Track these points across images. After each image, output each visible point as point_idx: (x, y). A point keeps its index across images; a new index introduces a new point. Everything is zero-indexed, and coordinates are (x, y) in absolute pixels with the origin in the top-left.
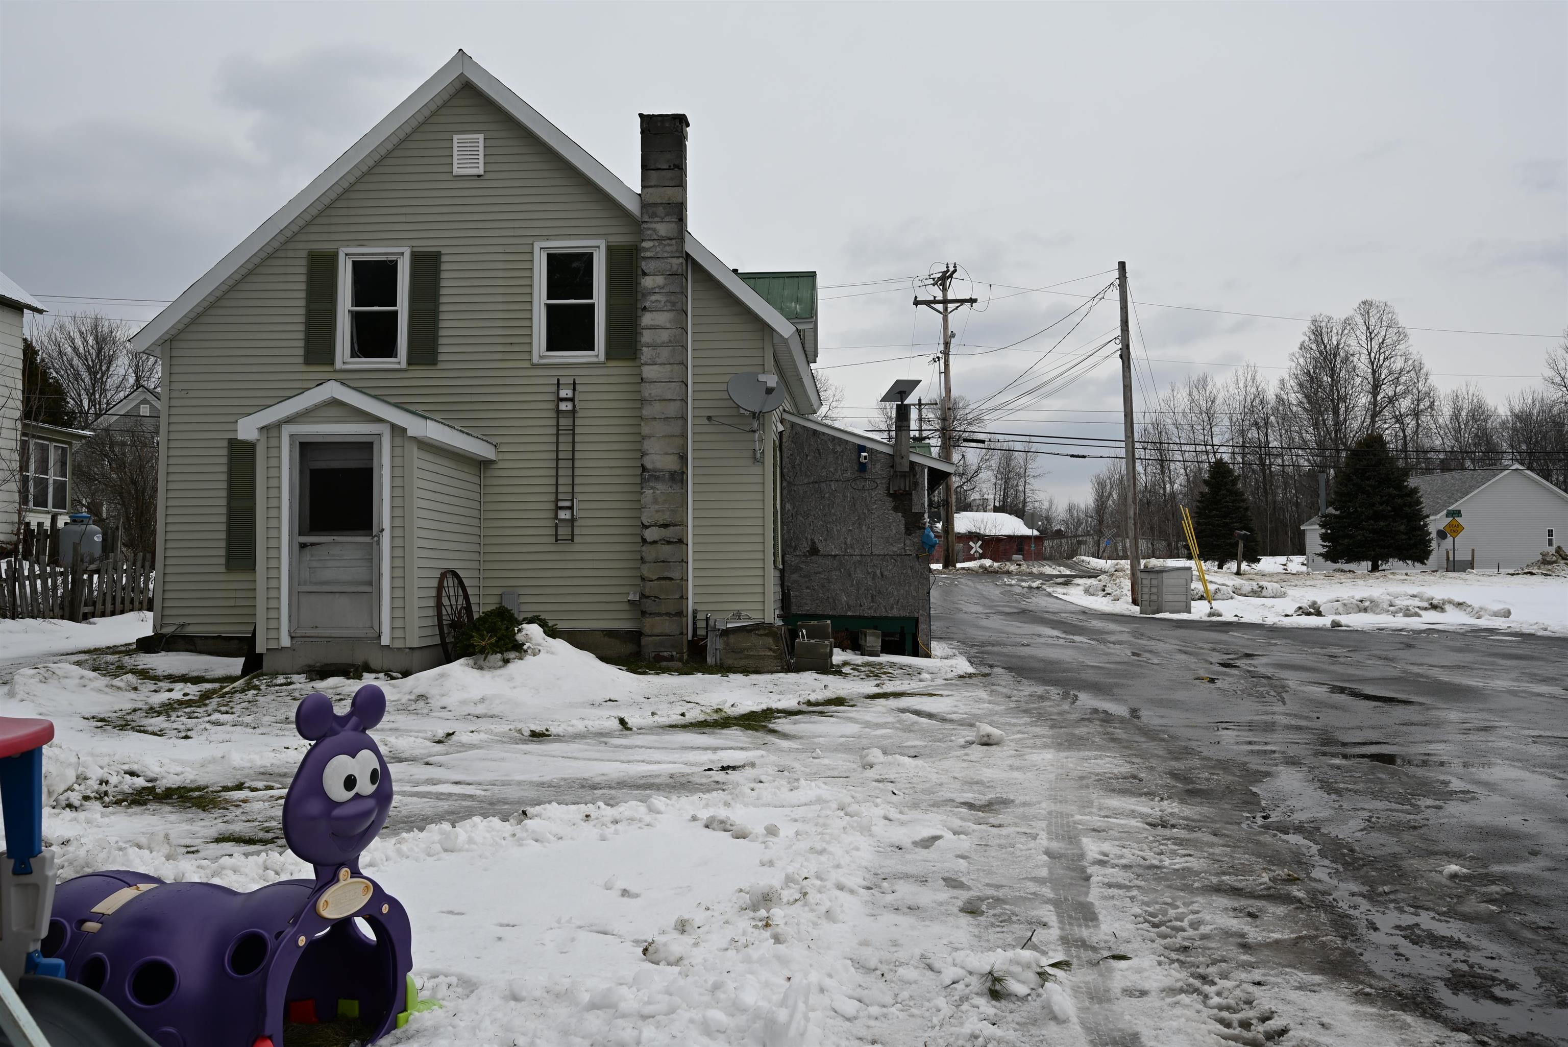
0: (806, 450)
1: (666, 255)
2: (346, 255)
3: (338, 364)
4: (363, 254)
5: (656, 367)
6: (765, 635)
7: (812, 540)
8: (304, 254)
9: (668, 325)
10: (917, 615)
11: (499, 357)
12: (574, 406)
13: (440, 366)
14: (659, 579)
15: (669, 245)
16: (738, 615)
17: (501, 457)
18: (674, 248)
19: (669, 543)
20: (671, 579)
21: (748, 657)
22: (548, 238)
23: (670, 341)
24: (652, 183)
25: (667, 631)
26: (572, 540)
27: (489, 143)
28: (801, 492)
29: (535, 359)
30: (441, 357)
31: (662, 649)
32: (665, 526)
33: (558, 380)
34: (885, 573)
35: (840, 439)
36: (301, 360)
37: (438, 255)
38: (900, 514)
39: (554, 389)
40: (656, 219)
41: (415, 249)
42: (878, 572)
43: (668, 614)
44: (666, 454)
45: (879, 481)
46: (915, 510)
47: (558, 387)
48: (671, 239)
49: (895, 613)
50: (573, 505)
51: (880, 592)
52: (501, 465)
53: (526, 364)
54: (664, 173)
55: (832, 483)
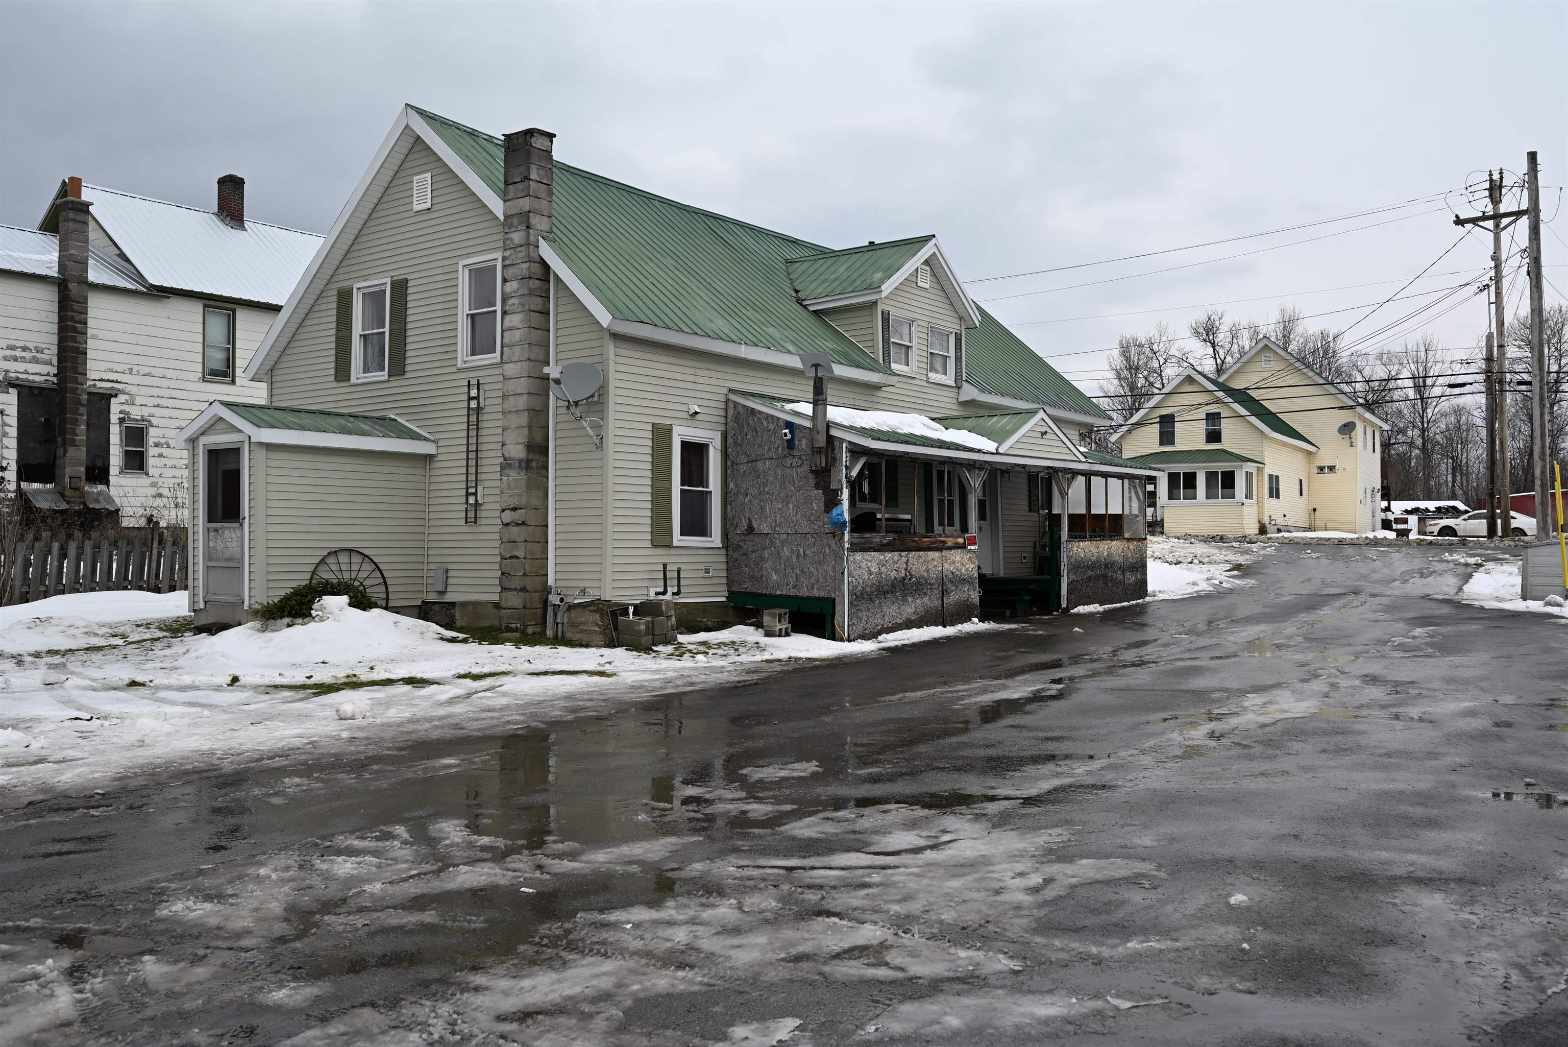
0: (746, 429)
1: (519, 261)
2: (359, 289)
3: (353, 380)
4: (368, 287)
5: (511, 365)
6: (595, 611)
7: (749, 519)
8: (335, 292)
9: (520, 326)
10: (833, 596)
11: (438, 364)
12: (478, 404)
13: (408, 375)
14: (511, 557)
15: (521, 251)
16: (583, 591)
17: (440, 450)
18: (523, 254)
19: (517, 525)
20: (517, 557)
21: (582, 631)
22: (468, 255)
23: (521, 341)
24: (510, 197)
25: (515, 605)
26: (475, 522)
27: (435, 180)
28: (742, 471)
29: (460, 364)
30: (408, 368)
31: (512, 621)
32: (514, 509)
33: (469, 381)
34: (808, 552)
35: (773, 416)
36: (332, 378)
37: (407, 280)
38: (821, 491)
39: (466, 390)
40: (513, 229)
41: (394, 278)
42: (801, 551)
43: (515, 589)
44: (517, 443)
45: (804, 457)
46: (833, 486)
47: (469, 387)
48: (521, 246)
49: (816, 593)
50: (476, 491)
51: (802, 572)
52: (440, 458)
53: (454, 369)
54: (517, 185)
55: (767, 462)
